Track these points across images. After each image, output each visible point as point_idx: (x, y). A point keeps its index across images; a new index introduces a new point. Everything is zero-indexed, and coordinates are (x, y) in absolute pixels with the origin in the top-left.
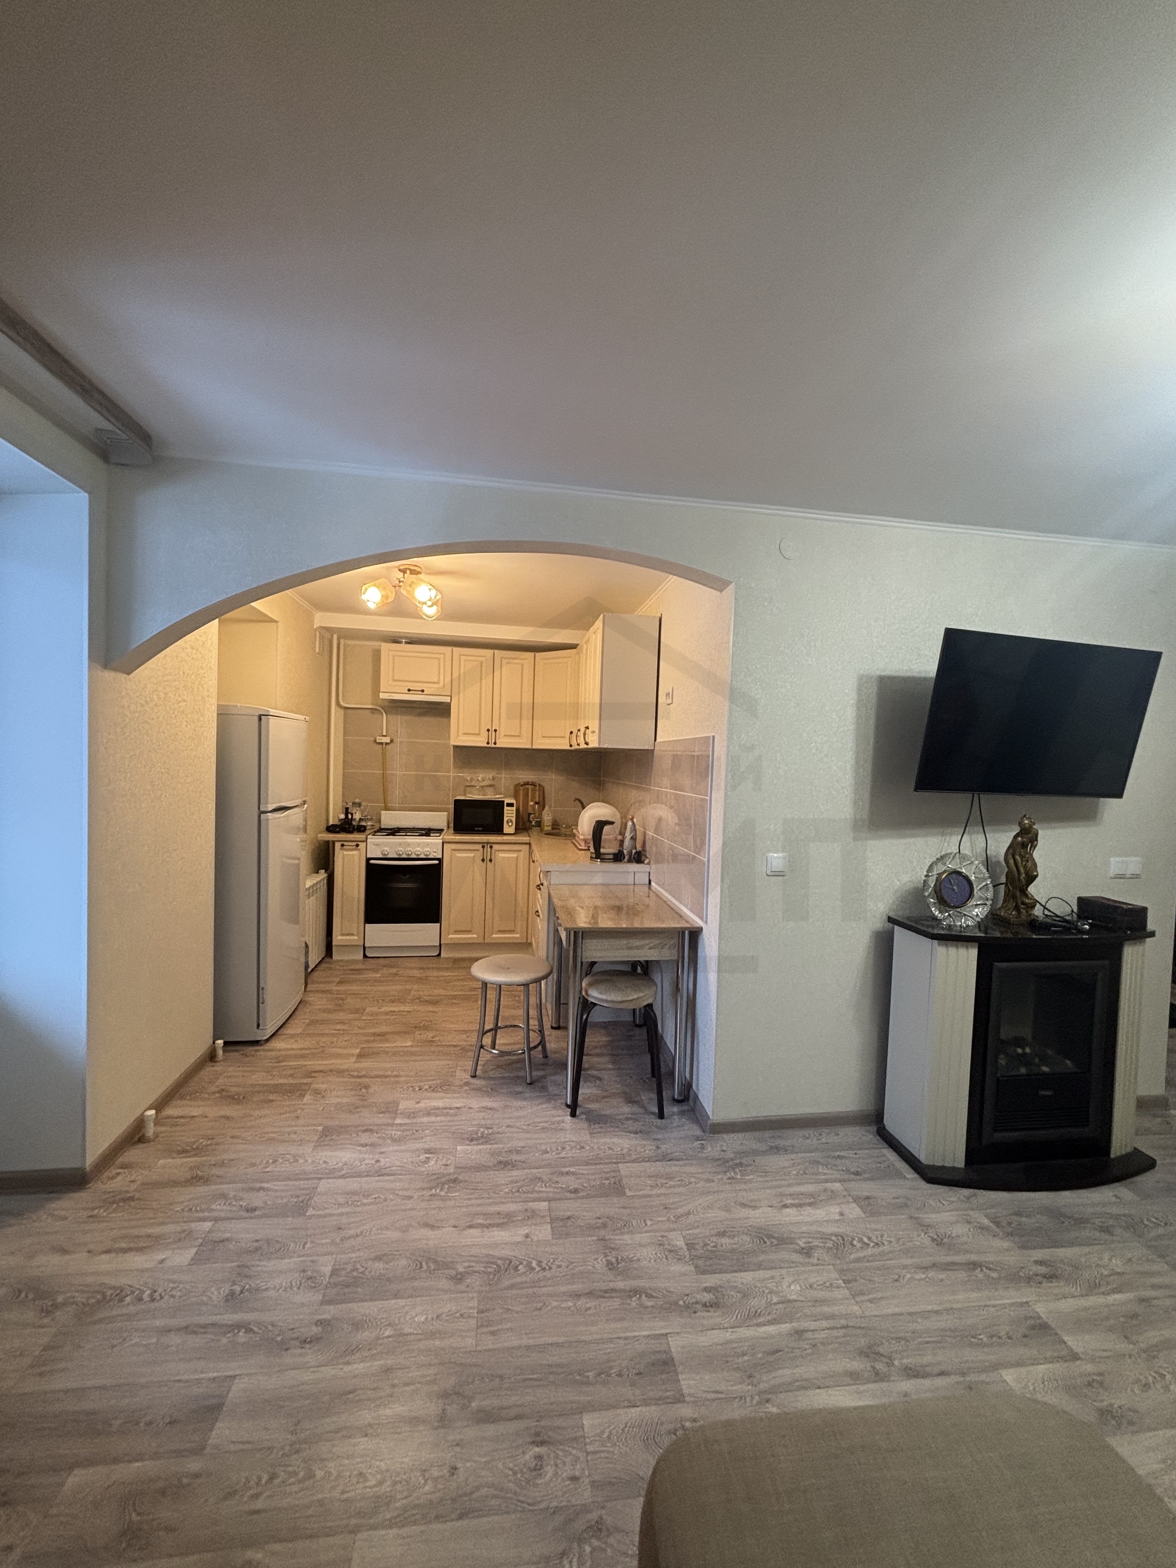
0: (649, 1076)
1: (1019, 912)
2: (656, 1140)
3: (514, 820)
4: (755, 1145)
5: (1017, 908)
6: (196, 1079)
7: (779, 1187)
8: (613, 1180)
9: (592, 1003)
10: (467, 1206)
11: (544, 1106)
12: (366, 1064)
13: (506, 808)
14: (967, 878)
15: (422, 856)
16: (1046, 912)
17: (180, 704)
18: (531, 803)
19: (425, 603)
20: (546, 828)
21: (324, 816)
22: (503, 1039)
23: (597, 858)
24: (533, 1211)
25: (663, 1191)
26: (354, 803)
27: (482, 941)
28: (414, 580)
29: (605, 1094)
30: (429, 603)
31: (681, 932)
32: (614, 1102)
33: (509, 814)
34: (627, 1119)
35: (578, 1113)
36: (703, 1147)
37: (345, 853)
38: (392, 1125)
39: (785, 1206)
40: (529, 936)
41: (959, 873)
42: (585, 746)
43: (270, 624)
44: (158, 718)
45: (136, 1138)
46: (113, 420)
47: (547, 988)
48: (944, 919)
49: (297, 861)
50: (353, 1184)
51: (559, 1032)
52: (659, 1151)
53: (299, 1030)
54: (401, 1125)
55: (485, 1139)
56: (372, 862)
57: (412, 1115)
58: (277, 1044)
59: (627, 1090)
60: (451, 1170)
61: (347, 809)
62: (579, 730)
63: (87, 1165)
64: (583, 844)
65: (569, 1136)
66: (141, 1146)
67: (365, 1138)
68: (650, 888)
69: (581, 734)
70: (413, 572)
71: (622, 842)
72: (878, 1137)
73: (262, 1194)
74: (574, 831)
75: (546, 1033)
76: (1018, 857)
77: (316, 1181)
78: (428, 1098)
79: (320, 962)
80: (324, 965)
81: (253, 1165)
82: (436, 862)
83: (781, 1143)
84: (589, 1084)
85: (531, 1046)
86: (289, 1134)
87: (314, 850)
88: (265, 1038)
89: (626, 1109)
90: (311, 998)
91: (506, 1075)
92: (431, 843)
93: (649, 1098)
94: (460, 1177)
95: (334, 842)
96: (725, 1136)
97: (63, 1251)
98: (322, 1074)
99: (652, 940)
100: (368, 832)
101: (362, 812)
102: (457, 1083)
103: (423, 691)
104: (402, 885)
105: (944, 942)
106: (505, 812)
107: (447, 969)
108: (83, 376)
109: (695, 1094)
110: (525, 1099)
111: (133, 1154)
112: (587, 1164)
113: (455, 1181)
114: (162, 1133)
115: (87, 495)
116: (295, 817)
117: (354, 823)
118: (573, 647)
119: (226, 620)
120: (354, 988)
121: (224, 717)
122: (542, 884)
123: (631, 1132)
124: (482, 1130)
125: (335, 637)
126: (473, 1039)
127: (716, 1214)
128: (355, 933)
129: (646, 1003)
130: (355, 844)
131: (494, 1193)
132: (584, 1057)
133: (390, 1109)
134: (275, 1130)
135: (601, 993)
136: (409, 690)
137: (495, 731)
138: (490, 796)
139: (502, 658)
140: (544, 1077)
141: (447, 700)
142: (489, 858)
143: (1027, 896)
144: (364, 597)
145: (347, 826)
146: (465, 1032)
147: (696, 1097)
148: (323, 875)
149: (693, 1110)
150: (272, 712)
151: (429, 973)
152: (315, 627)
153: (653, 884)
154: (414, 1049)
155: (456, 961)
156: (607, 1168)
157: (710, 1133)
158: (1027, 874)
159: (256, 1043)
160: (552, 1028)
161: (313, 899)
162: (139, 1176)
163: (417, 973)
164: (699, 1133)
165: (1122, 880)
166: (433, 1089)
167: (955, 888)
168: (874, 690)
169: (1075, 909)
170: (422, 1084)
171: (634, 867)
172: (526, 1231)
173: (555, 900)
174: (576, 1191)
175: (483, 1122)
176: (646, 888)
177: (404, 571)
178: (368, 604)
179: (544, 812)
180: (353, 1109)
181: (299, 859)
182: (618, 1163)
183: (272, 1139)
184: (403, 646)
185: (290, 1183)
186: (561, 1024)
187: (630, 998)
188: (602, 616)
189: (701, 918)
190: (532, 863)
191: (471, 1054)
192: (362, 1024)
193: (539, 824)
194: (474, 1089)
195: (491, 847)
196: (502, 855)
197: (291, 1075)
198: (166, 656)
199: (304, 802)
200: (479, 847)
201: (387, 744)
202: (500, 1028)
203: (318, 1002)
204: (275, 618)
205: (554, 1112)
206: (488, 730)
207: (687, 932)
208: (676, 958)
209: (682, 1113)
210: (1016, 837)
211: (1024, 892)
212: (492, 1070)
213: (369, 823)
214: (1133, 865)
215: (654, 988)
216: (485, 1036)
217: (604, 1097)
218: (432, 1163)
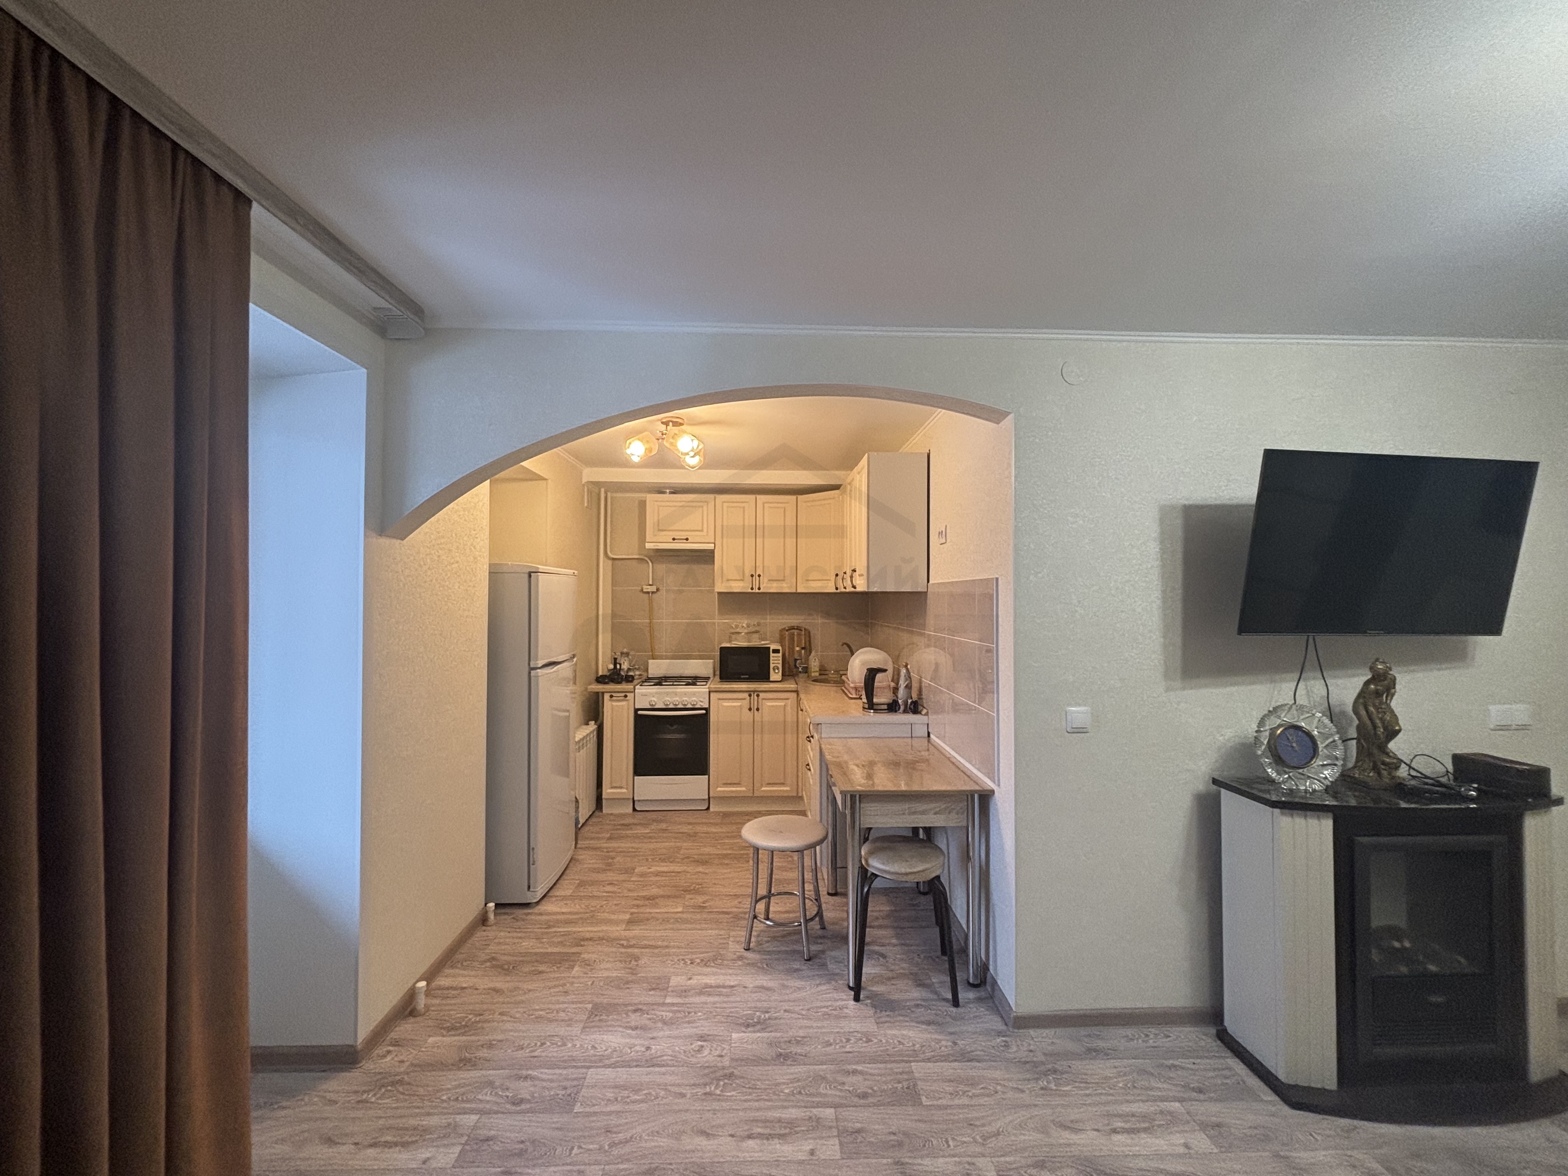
0: (939, 953)
1: (1379, 774)
2: (951, 1033)
3: (780, 666)
4: (1070, 1046)
5: (1375, 768)
6: (468, 945)
7: (1107, 1103)
8: (905, 1084)
9: (873, 874)
10: (745, 1110)
11: (824, 988)
12: (636, 931)
13: (772, 654)
14: (1309, 734)
15: (689, 706)
16: (1414, 773)
17: (453, 566)
18: (798, 649)
19: (687, 454)
20: (813, 674)
21: (594, 667)
22: (777, 906)
23: (870, 708)
24: (818, 1120)
25: (965, 1101)
26: (622, 653)
27: (751, 795)
28: (677, 432)
29: (890, 974)
30: (692, 454)
31: (970, 794)
32: (901, 984)
33: (775, 660)
34: (917, 1006)
35: (862, 996)
36: (1007, 1046)
37: (614, 704)
38: (664, 1004)
39: (1115, 1131)
40: (800, 790)
41: (1298, 728)
42: (853, 590)
43: (541, 482)
44: (431, 581)
45: (407, 1012)
46: (387, 298)
47: (823, 853)
48: (1284, 782)
49: (567, 714)
50: (622, 1075)
51: (837, 899)
52: (957, 1048)
53: (568, 893)
54: (673, 1004)
55: (761, 1025)
56: (640, 712)
57: (684, 992)
58: (548, 907)
59: (915, 970)
60: (726, 1062)
61: (615, 659)
62: (845, 573)
63: (360, 1041)
64: (853, 692)
65: (854, 1026)
66: (412, 1020)
67: (635, 1019)
68: (929, 741)
69: (848, 577)
70: (676, 424)
71: (896, 690)
72: (1219, 1042)
73: (529, 1083)
74: (843, 677)
75: (823, 900)
76: (1372, 709)
77: (584, 1070)
78: (700, 974)
79: (590, 816)
80: (594, 820)
81: (522, 1048)
82: (704, 712)
83: (1101, 1044)
84: (873, 962)
85: (808, 918)
86: (557, 1012)
87: (583, 702)
88: (535, 901)
89: (916, 994)
90: (583, 855)
91: (783, 949)
92: (699, 692)
93: (940, 980)
94: (736, 1072)
95: (603, 693)
96: (1032, 1032)
97: (330, 1141)
98: (591, 943)
99: (938, 805)
100: (636, 682)
101: (630, 662)
102: (731, 956)
103: (687, 539)
104: (669, 736)
105: (1287, 811)
106: (771, 658)
107: (716, 824)
108: (360, 259)
109: (993, 978)
110: (801, 978)
111: (405, 1029)
112: (873, 1060)
113: (731, 1076)
114: (433, 1006)
115: (365, 370)
116: (565, 670)
117: (622, 673)
118: (836, 487)
119: (497, 480)
120: (624, 845)
121: (495, 575)
122: (812, 737)
123: (923, 1023)
124: (758, 1013)
125: (603, 490)
126: (747, 904)
127: (1030, 1137)
128: (624, 784)
129: (934, 875)
130: (623, 694)
131: (774, 1094)
132: (867, 930)
133: (659, 985)
134: (543, 1006)
135: (883, 864)
136: (674, 539)
137: (759, 576)
138: (756, 642)
139: (764, 504)
140: (823, 952)
141: (711, 546)
142: (756, 707)
143: (1387, 754)
144: (628, 451)
145: (615, 677)
146: (736, 896)
147: (994, 982)
148: (592, 726)
149: (992, 997)
150: (541, 568)
151: (699, 828)
152: (584, 480)
153: (932, 736)
154: (684, 916)
155: (726, 815)
156: (898, 1067)
157: (1014, 1027)
158: (1385, 728)
159: (527, 905)
160: (829, 894)
161: (583, 752)
162: (408, 1055)
163: (686, 829)
164: (1001, 1027)
165: (1506, 733)
166: (705, 963)
167: (1294, 745)
168: (1179, 522)
169: (1450, 768)
170: (694, 956)
171: (911, 718)
172: (811, 1147)
173: (828, 757)
174: (864, 1096)
175: (759, 1005)
176: (926, 740)
177: (666, 424)
178: (632, 457)
179: (811, 657)
180: (623, 984)
181: (568, 711)
182: (910, 1062)
183: (540, 1017)
184: (667, 496)
185: (558, 1071)
186: (839, 890)
187: (915, 870)
188: (866, 455)
189: (992, 779)
190: (800, 712)
191: (744, 923)
192: (630, 886)
193: (806, 670)
194: (749, 964)
195: (758, 696)
196: (770, 704)
197: (561, 943)
198: (438, 520)
199: (574, 656)
200: (746, 695)
201: (653, 592)
202: (773, 895)
203: (589, 860)
204: (546, 477)
205: (835, 995)
206: (752, 576)
207: (976, 796)
208: (965, 824)
209: (980, 1000)
210: (1367, 683)
211: (1383, 748)
212: (768, 942)
213: (637, 673)
214: (1520, 713)
215: (942, 858)
216: (758, 904)
217: (889, 979)
218: (706, 1052)
